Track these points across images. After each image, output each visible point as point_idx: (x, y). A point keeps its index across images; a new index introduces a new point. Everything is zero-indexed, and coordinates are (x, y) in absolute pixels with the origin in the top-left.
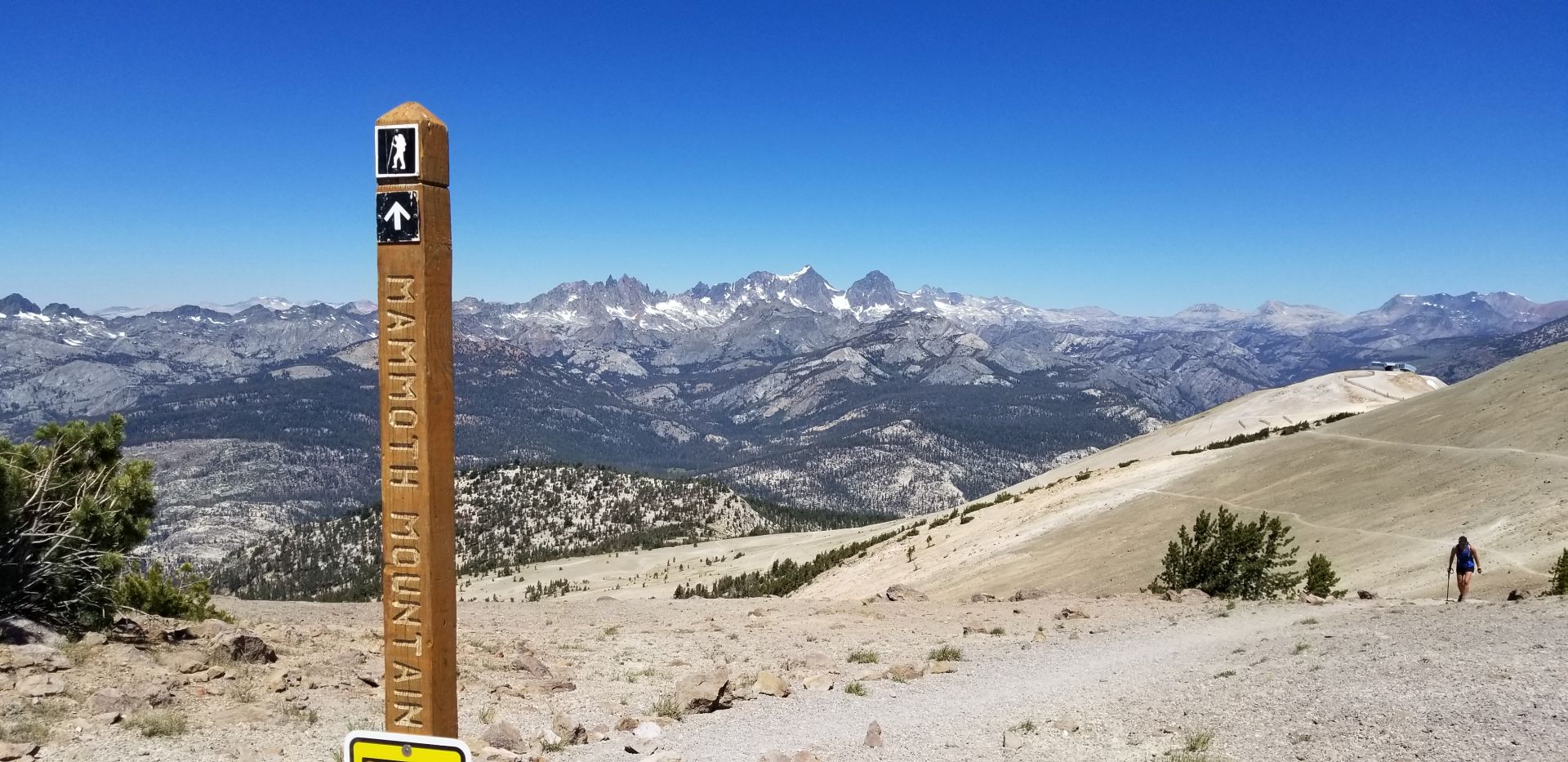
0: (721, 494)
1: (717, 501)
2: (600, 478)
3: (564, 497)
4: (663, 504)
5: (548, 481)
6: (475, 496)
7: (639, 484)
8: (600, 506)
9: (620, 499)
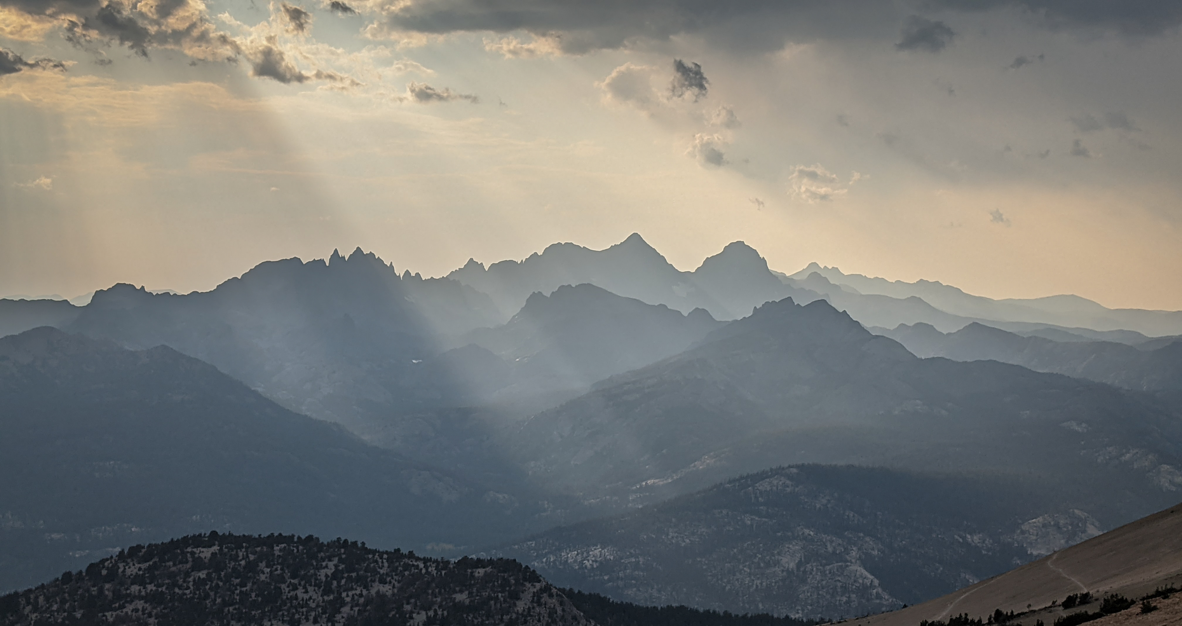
0: (528, 585)
1: (522, 595)
2: (341, 561)
3: (287, 590)
4: (439, 600)
5: (262, 565)
6: (151, 587)
7: (400, 568)
8: (343, 604)
9: (373, 592)
